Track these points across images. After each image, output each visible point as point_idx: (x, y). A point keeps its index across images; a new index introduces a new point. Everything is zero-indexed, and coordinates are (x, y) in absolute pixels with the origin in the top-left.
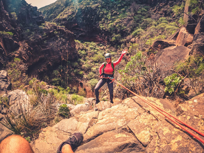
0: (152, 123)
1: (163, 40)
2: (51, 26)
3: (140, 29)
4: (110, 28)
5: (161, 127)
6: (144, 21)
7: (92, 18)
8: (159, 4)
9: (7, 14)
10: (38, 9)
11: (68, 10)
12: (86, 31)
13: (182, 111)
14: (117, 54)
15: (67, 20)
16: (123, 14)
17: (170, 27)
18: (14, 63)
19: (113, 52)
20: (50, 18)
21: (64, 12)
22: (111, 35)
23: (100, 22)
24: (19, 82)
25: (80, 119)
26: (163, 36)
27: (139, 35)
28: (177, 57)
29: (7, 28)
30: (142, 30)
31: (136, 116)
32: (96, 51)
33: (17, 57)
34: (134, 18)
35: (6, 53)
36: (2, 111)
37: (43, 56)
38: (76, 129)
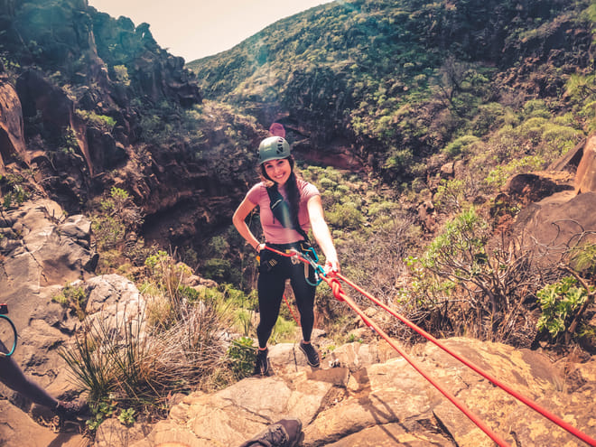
0: (501, 411)
1: (537, 173)
2: (218, 113)
3: (469, 137)
4: (383, 132)
5: (524, 420)
6: (479, 111)
7: (331, 100)
8: (523, 60)
9: (105, 69)
10: (186, 62)
11: (268, 72)
12: (313, 135)
13: (583, 380)
14: (399, 207)
15: (264, 99)
16: (419, 90)
17: (556, 129)
18: (110, 202)
19: (387, 200)
20: (217, 90)
21: (257, 78)
22: (384, 150)
23: (354, 112)
24: (116, 254)
25: (296, 384)
26: (536, 158)
27: (466, 153)
28: (579, 228)
29: (100, 104)
30: (475, 138)
31: (458, 389)
32: (337, 193)
33: (119, 186)
34: (452, 103)
35: (91, 170)
36: (64, 323)
37: (190, 193)
38: (285, 410)
